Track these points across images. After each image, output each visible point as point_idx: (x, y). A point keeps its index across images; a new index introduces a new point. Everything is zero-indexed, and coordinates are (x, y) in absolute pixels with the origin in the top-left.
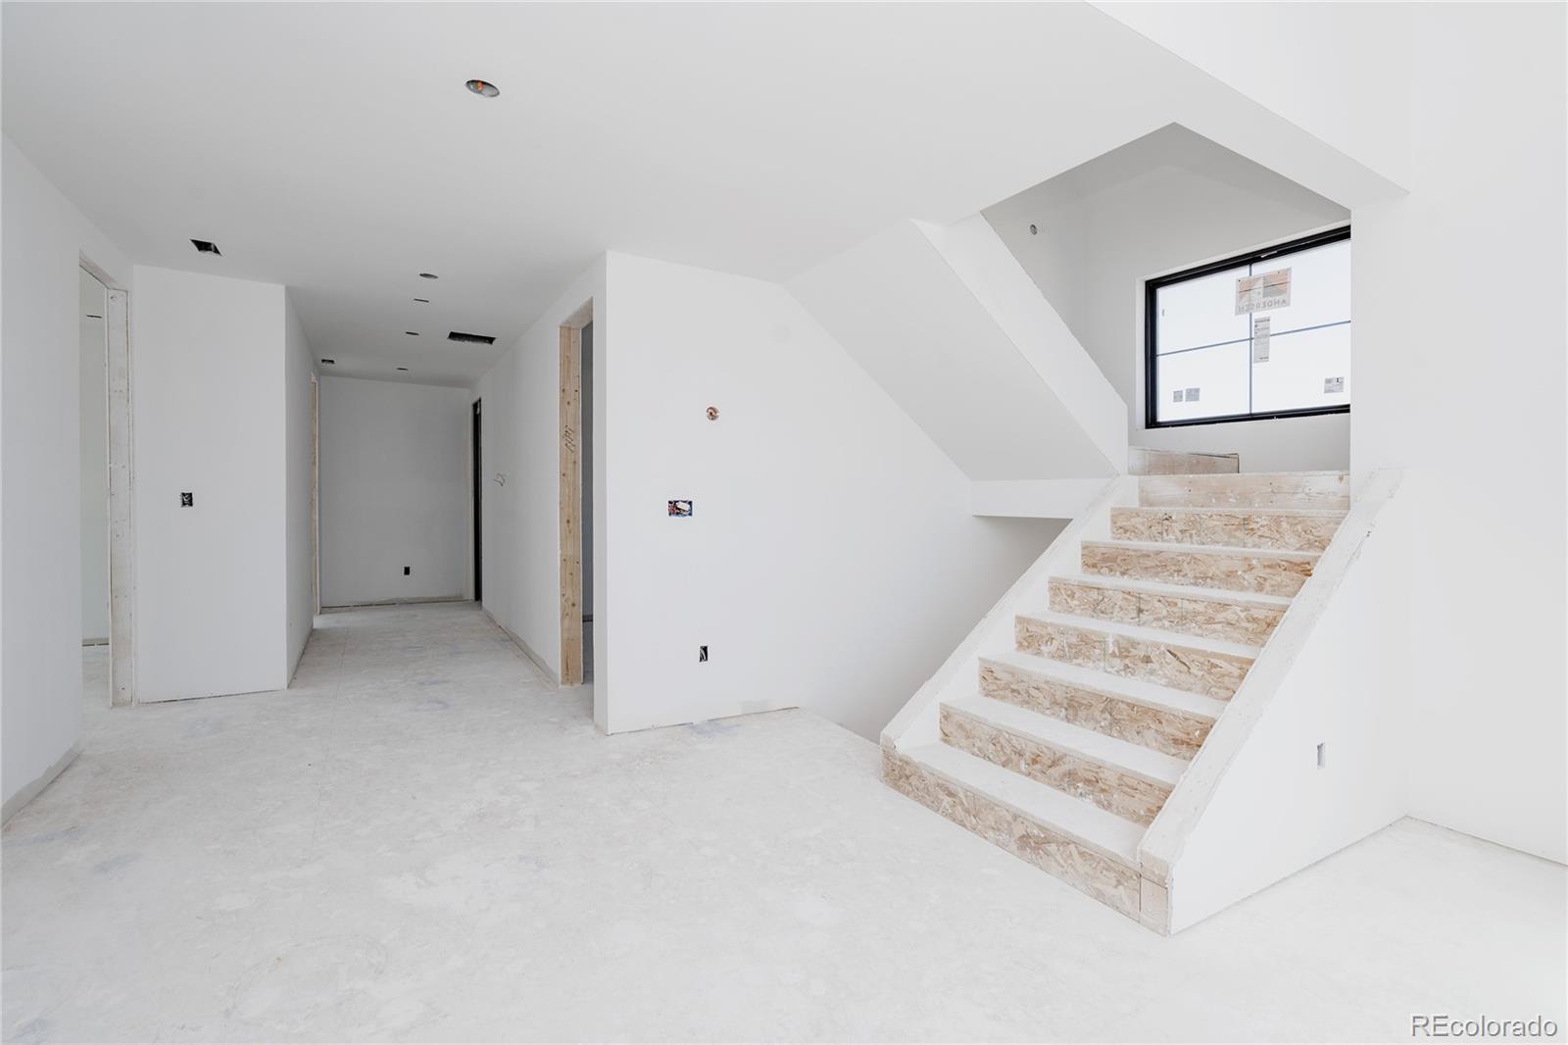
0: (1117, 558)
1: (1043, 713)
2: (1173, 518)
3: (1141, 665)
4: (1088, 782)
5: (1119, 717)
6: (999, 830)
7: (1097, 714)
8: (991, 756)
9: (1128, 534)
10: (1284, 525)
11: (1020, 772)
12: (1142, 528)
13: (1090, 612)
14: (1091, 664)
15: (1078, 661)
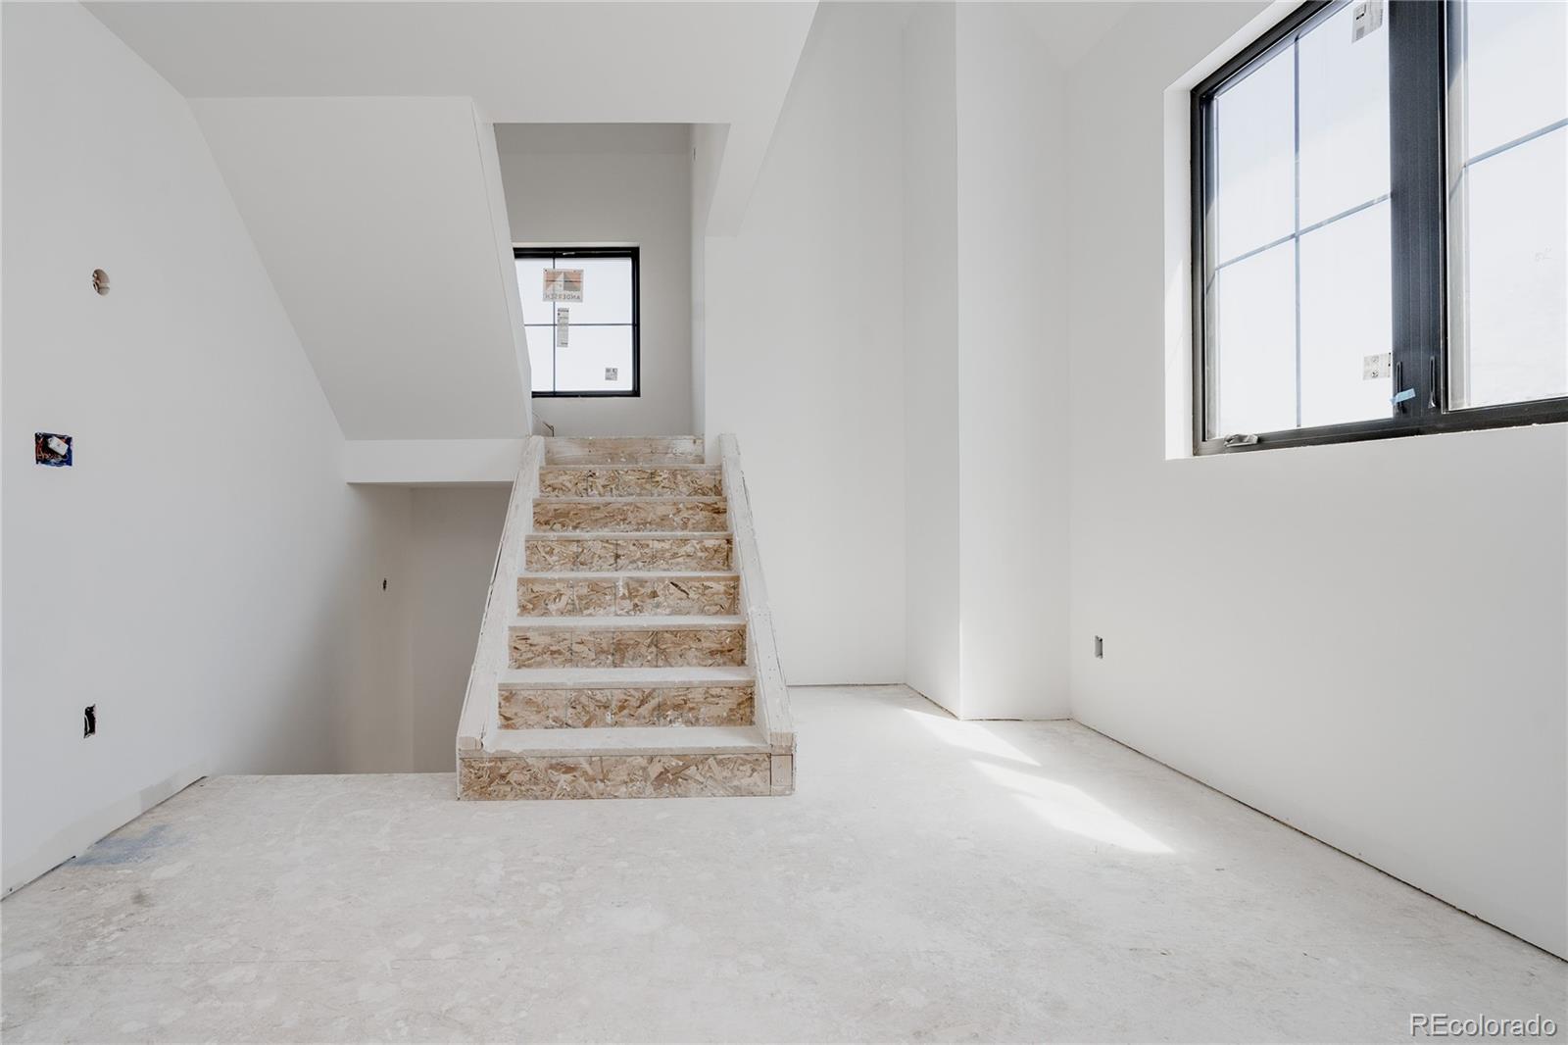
0: (569, 513)
1: (588, 667)
2: (597, 474)
3: (648, 601)
4: (676, 707)
5: (664, 646)
6: (632, 781)
7: (643, 650)
8: (570, 722)
9: (556, 493)
10: (679, 476)
11: (606, 725)
12: (569, 485)
13: (569, 565)
14: (602, 611)
15: (588, 612)
